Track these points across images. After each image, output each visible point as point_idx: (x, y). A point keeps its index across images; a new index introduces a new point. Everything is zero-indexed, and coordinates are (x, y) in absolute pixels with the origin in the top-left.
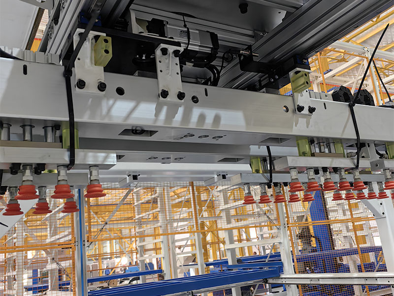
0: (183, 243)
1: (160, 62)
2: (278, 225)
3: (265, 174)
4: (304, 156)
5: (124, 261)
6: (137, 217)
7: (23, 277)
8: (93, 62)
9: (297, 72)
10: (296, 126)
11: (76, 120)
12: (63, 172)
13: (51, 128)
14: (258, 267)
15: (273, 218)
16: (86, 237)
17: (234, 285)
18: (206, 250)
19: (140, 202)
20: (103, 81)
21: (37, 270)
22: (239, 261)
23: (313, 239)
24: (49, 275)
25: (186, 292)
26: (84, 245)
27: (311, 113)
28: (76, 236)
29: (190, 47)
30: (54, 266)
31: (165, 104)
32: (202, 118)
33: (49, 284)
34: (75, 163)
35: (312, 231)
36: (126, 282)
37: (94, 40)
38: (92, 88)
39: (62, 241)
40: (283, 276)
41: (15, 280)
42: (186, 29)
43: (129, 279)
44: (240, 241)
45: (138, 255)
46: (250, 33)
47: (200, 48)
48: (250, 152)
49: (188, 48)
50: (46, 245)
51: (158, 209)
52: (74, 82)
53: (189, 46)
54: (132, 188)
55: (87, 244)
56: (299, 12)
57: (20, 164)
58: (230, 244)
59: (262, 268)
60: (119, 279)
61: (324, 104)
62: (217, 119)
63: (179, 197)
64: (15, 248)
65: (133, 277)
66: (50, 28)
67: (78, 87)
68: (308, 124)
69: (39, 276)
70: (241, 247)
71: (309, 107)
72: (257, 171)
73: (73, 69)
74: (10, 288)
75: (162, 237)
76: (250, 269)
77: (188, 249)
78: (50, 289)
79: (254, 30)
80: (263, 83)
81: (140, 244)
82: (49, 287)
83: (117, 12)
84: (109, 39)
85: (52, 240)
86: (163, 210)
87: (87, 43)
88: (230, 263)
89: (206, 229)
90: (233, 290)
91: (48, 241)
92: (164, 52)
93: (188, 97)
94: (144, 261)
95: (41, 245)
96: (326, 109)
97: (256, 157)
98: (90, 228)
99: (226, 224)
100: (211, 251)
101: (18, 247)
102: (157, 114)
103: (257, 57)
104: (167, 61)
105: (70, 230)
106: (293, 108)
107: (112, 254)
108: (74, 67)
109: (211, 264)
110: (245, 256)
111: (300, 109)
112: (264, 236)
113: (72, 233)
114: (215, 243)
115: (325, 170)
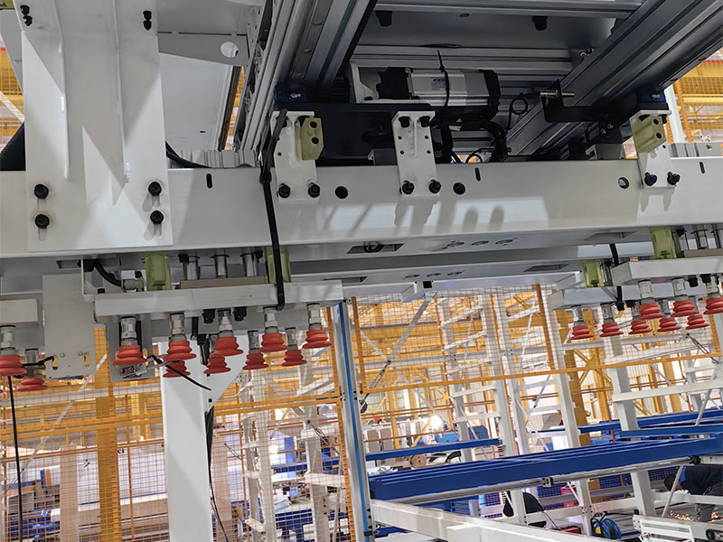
0: (538, 391)
1: (400, 138)
2: (715, 355)
3: (608, 288)
4: (665, 258)
5: (435, 422)
6: (447, 347)
7: (268, 450)
8: (300, 154)
9: (642, 118)
10: (643, 210)
11: (280, 243)
12: (271, 315)
13: (250, 256)
14: (680, 435)
15: (705, 343)
16: (357, 385)
17: (634, 466)
18: (580, 403)
19: (455, 318)
20: (315, 183)
21: (292, 439)
22: (644, 423)
24: (307, 448)
25: (540, 479)
26: (356, 399)
27: (674, 184)
28: (341, 384)
29: (452, 103)
30: (311, 433)
31: (411, 202)
32: (472, 217)
33: (308, 462)
34: (286, 302)
36: (441, 460)
37: (298, 124)
38: (300, 196)
39: (320, 392)
41: (256, 455)
42: (443, 75)
43: (445, 454)
44: (654, 384)
45: (454, 414)
46: (562, 54)
47: (468, 101)
48: (577, 254)
49: (449, 105)
50: (296, 399)
51: (484, 332)
52: (274, 189)
53: (449, 101)
54: (428, 299)
55: (360, 397)
56: (634, 19)
57: (214, 310)
58: (622, 392)
59: (688, 437)
60: (429, 455)
61: (701, 163)
62: (498, 215)
63: (526, 307)
64: (252, 405)
65: (452, 451)
66: (247, 96)
67: (281, 196)
68: (667, 204)
69: (296, 448)
70: (658, 397)
71: (669, 173)
72: (595, 284)
73: (272, 169)
74: (251, 468)
75: (494, 382)
76: (663, 438)
78: (309, 471)
79: (569, 48)
80: (592, 136)
81: (457, 395)
82: (309, 467)
83: (327, 76)
84: (318, 121)
85: (304, 391)
86: (492, 334)
87: (290, 128)
88: (625, 427)
90: (634, 476)
91: (299, 393)
92: (405, 122)
93: (447, 187)
94: (465, 423)
95: (289, 401)
96: (703, 172)
97: (592, 261)
98: (363, 370)
99: (612, 355)
101: (256, 404)
102: (398, 220)
103: (572, 99)
104: (411, 135)
105: (331, 375)
106: (638, 179)
107: (413, 410)
108: (274, 166)
109: (591, 430)
110: (665, 413)
111: (650, 180)
112: (698, 374)
113: (335, 379)
114: (602, 390)
115: (706, 278)
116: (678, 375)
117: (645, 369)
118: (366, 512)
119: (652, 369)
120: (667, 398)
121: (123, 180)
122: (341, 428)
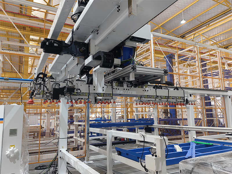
0: (119, 111)
1: (124, 84)
4: (146, 98)
9: (146, 84)
10: (145, 93)
11: (113, 93)
17: (136, 126)
18: (128, 114)
20: (116, 88)
22: (140, 119)
23: (169, 114)
31: (124, 91)
32: (129, 92)
34: (112, 99)
35: (169, 111)
40: (153, 125)
44: (142, 112)
55: (90, 108)
58: (136, 113)
59: (147, 122)
62: (132, 93)
67: (113, 89)
68: (147, 93)
71: (148, 90)
72: (139, 99)
73: (113, 86)
74: (57, 121)
77: (120, 113)
81: (103, 110)
82: (75, 121)
84: (118, 82)
88: (136, 119)
89: (128, 106)
93: (128, 89)
96: (151, 90)
100: (130, 115)
109: (129, 119)
111: (146, 91)
112: (151, 111)
114: (132, 112)
115: (149, 101)
116: (147, 111)
117: (141, 109)
118: (88, 130)
119: (142, 109)
120: (144, 114)
121: (101, 86)
122: (86, 114)
